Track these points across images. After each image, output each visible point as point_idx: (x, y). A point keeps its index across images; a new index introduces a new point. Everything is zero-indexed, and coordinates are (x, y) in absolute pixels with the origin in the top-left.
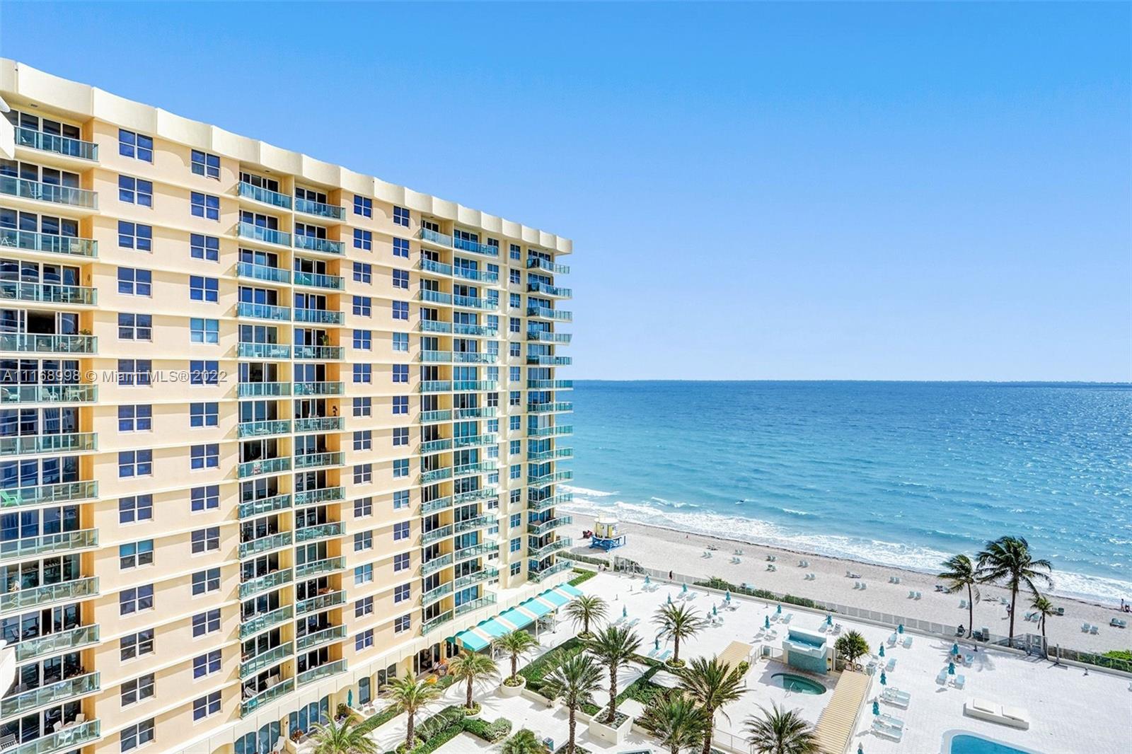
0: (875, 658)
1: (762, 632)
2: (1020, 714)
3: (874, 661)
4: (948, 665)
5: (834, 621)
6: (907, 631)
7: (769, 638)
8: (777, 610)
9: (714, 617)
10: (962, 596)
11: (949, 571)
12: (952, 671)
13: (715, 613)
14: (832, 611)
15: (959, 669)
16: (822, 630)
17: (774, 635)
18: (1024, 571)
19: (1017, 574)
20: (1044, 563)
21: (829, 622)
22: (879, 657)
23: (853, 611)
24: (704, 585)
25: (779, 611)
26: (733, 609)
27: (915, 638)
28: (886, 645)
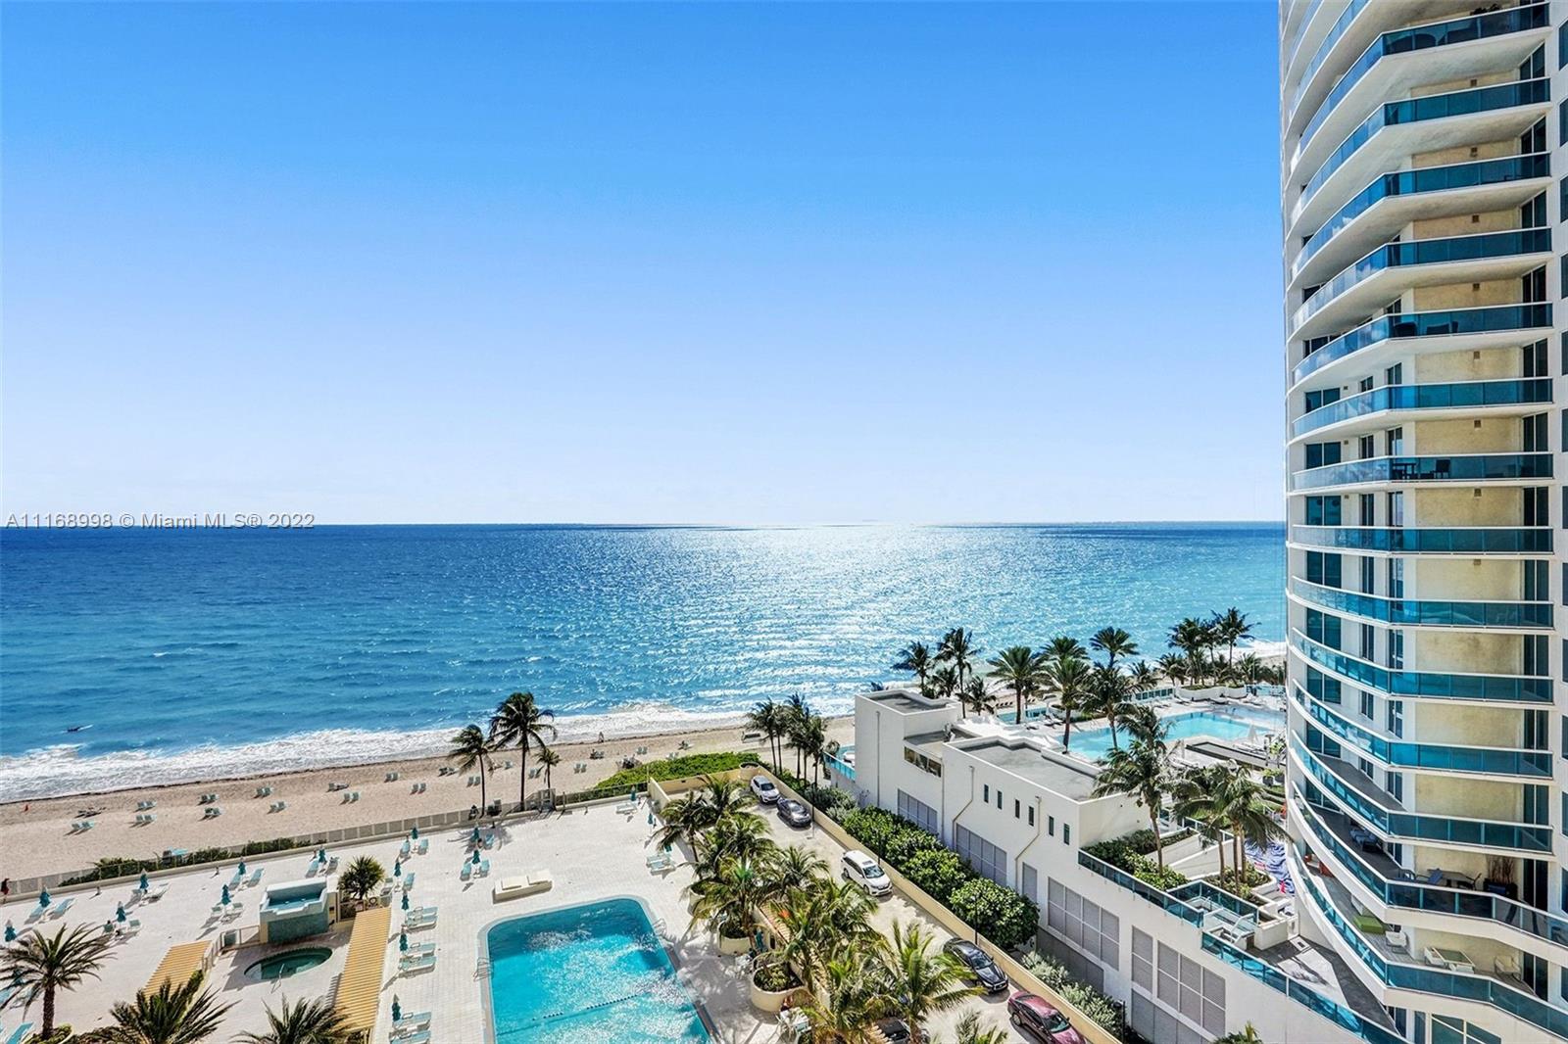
0: (390, 881)
1: (216, 914)
2: (543, 876)
3: (388, 885)
4: (472, 854)
5: (328, 856)
6: (420, 833)
7: (230, 919)
8: (238, 870)
9: (125, 926)
10: (475, 772)
11: (461, 746)
12: (476, 860)
13: (122, 918)
14: (320, 842)
15: (483, 854)
16: (311, 874)
17: (237, 911)
18: (532, 726)
19: (525, 731)
20: (548, 713)
21: (322, 859)
22: (395, 878)
23: (351, 833)
24: (86, 879)
25: (242, 872)
26: (155, 898)
27: (432, 839)
28: (400, 860)
